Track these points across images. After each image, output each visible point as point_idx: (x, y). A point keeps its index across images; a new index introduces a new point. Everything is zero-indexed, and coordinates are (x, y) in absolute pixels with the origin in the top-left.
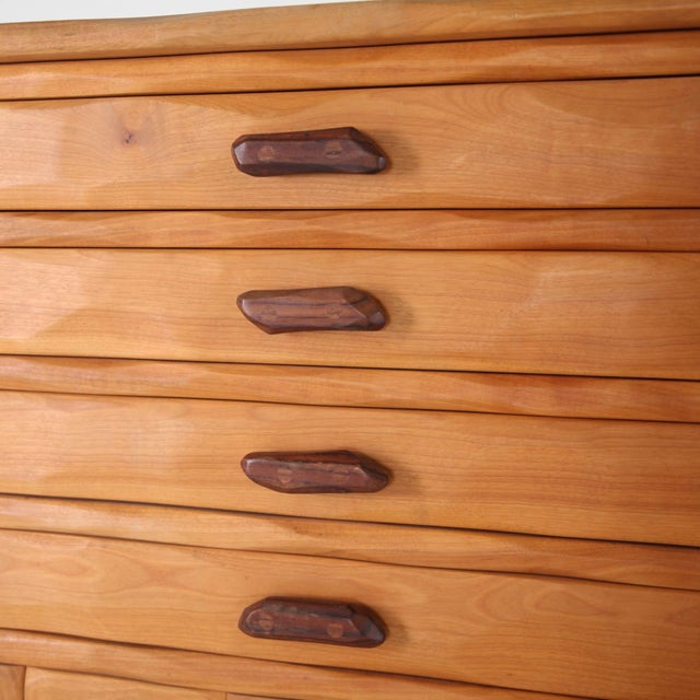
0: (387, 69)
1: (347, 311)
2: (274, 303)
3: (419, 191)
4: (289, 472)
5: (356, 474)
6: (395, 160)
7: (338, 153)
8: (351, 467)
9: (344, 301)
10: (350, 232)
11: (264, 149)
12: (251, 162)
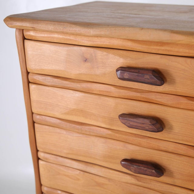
0: (166, 50)
1: (151, 127)
2: (129, 120)
3: (176, 90)
4: (134, 168)
5: (153, 172)
6: (168, 80)
7: (148, 79)
8: (152, 170)
9: (150, 124)
10: (154, 99)
11: (125, 74)
12: (121, 77)
